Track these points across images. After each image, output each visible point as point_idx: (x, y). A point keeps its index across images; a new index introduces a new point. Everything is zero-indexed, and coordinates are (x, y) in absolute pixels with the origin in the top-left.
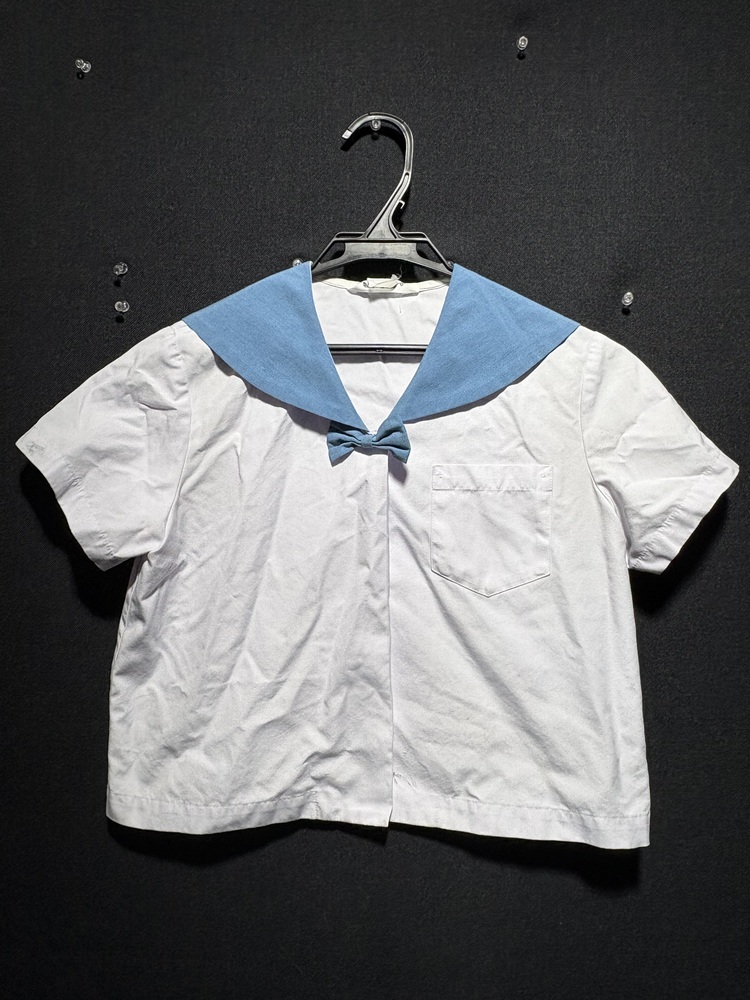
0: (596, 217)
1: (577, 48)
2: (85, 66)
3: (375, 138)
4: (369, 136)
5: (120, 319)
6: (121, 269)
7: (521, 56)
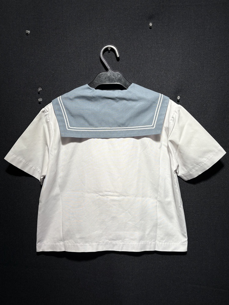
0: (170, 75)
1: (166, 26)
2: (29, 32)
3: (109, 52)
4: (107, 52)
5: (40, 103)
6: (40, 89)
7: (150, 28)
